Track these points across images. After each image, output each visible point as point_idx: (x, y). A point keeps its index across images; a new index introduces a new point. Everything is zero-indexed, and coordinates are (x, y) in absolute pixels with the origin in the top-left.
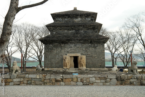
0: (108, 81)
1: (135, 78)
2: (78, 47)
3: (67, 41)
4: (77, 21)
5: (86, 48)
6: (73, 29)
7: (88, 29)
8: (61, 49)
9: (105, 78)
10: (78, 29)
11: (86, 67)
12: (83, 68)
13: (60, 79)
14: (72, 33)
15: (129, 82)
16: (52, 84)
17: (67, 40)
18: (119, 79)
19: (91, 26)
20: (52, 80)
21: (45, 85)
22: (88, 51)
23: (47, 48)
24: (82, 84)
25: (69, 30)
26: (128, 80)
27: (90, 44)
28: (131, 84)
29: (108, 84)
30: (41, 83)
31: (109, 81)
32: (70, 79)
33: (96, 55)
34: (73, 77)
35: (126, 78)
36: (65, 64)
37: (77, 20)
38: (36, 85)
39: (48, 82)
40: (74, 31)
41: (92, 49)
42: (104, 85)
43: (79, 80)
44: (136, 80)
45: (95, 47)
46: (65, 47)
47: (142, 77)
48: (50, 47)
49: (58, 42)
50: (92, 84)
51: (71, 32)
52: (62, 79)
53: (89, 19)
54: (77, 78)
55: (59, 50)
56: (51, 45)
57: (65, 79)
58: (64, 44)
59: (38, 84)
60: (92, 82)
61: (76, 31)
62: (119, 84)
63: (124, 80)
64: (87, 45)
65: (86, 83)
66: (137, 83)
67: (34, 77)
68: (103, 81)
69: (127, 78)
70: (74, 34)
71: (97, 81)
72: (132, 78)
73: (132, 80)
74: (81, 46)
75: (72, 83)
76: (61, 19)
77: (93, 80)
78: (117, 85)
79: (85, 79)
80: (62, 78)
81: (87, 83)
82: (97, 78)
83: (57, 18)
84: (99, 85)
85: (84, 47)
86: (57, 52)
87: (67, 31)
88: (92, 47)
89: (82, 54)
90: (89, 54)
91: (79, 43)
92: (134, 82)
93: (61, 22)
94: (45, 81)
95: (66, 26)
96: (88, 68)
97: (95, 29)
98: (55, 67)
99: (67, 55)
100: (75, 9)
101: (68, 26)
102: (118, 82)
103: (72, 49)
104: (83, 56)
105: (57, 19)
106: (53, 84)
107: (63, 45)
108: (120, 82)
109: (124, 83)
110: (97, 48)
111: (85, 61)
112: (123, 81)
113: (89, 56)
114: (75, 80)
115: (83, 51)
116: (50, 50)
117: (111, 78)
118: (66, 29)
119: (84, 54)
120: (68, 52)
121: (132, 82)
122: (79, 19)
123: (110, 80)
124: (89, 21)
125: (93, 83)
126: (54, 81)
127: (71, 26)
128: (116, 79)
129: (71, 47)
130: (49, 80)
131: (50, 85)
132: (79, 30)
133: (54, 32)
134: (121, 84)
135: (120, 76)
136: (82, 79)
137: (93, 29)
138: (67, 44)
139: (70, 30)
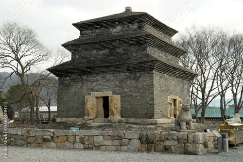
0: (124, 143)
1: (174, 140)
2: (109, 80)
3: (89, 70)
4: (115, 32)
5: (121, 81)
6: (105, 48)
7: (130, 45)
8: (81, 85)
9: (120, 137)
10: (113, 46)
11: (122, 117)
12: (115, 118)
13: (50, 138)
14: (104, 54)
15: (162, 146)
16: (38, 145)
17: (87, 68)
18: (145, 139)
19: (132, 38)
20: (38, 138)
21: (27, 146)
22: (124, 85)
23: (63, 84)
24: (82, 146)
25: (98, 49)
26: (162, 143)
27: (127, 74)
28: (167, 150)
29: (125, 148)
30: (23, 142)
31: (126, 144)
32: (65, 138)
33: (137, 94)
34: (69, 135)
35: (158, 138)
36: (86, 111)
37: (115, 30)
38: (17, 145)
39: (32, 142)
40: (107, 51)
41: (130, 83)
42: (117, 150)
43: (78, 140)
44: (176, 142)
45: (136, 79)
46: (89, 81)
47: (188, 137)
48: (66, 82)
49: (76, 73)
50: (98, 147)
51: (102, 53)
52: (52, 137)
53: (136, 27)
54: (75, 136)
55: (79, 87)
56: (68, 78)
57: (58, 136)
58: (86, 75)
59: (19, 144)
60: (97, 145)
61: (110, 51)
62: (144, 149)
63: (153, 142)
64: (123, 75)
65: (87, 146)
66: (178, 148)
67: (14, 133)
68: (116, 142)
69: (160, 138)
70: (108, 56)
71: (106, 143)
72: (168, 139)
73: (168, 143)
74: (112, 78)
75: (68, 144)
76: (90, 31)
77: (99, 141)
78: (139, 151)
79: (87, 138)
80: (52, 135)
81: (90, 146)
82: (107, 137)
83: (84, 30)
84: (108, 150)
85: (118, 79)
86: (77, 89)
87: (95, 51)
88: (132, 78)
89: (114, 93)
90: (127, 92)
91: (109, 73)
92: (172, 147)
93: (90, 36)
94: (29, 140)
95: (91, 43)
96: (123, 119)
97: (142, 44)
98: (74, 117)
99: (90, 94)
100: (128, 10)
101: (95, 43)
102: (143, 145)
103: (99, 83)
104: (116, 96)
105: (84, 32)
106: (40, 146)
107: (84, 77)
108: (146, 145)
109: (153, 148)
110: (140, 80)
111: (119, 106)
112: (151, 143)
113: (126, 96)
114: (71, 139)
115: (116, 86)
116: (66, 88)
117: (130, 137)
118: (94, 49)
119: (117, 91)
120: (92, 90)
121: (167, 147)
122: (119, 28)
123: (127, 141)
124: (135, 30)
125: (100, 146)
126: (40, 141)
127: (99, 42)
128: (139, 139)
129: (98, 81)
130: (34, 138)
131: (36, 147)
132: (114, 48)
133: (77, 55)
134: (148, 150)
135: (147, 135)
136: (82, 138)
137: (139, 45)
138: (91, 74)
139: (101, 50)
